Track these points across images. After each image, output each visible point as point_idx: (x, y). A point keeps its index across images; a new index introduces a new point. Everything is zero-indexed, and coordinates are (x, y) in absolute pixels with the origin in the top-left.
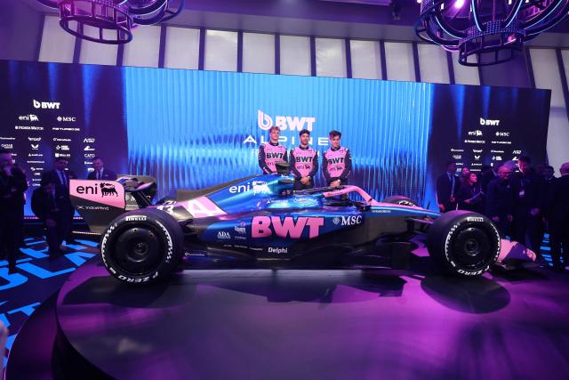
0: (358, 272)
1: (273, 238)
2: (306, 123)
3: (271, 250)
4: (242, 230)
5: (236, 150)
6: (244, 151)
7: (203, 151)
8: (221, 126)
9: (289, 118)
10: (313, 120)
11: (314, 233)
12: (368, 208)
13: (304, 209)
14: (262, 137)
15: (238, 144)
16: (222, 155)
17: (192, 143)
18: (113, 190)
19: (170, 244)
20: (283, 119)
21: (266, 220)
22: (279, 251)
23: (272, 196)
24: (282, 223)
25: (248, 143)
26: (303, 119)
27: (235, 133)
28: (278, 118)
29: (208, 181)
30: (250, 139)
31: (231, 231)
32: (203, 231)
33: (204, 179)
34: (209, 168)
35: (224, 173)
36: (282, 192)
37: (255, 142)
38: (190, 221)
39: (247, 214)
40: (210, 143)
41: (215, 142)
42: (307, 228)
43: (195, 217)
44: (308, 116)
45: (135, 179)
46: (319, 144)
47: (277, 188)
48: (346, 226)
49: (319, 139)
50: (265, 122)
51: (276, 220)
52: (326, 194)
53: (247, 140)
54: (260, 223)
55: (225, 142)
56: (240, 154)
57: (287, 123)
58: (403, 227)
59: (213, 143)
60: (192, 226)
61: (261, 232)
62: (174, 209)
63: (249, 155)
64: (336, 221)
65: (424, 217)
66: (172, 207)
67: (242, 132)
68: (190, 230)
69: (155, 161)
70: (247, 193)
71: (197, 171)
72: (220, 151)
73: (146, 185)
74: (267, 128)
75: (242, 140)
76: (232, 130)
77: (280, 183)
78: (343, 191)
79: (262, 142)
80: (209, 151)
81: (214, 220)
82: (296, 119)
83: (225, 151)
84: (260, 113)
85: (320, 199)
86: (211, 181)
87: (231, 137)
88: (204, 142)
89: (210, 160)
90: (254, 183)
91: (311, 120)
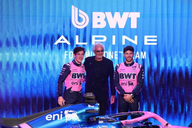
2: (129, 20)
5: (46, 53)
6: (56, 54)
7: (7, 54)
9: (109, 14)
10: (137, 15)
14: (77, 37)
15: (48, 45)
16: (30, 59)
20: (101, 14)
25: (60, 44)
26: (126, 15)
28: (95, 14)
29: (13, 89)
30: (62, 40)
33: (9, 87)
34: (15, 74)
35: (33, 79)
37: (69, 43)
40: (15, 45)
41: (22, 44)
44: (131, 11)
46: (146, 43)
49: (146, 37)
50: (80, 19)
53: (59, 41)
55: (33, 44)
56: (51, 56)
57: (106, 19)
59: (19, 46)
63: (61, 58)
67: (52, 32)
72: (27, 54)
74: (81, 26)
75: (53, 41)
76: (41, 30)
79: (77, 42)
80: (15, 55)
82: (117, 14)
84: (74, 10)
86: (17, 89)
87: (40, 37)
89: (15, 65)
90: (66, 112)
91: (135, 16)
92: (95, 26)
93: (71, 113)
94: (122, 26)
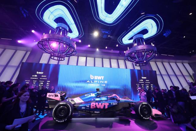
0: (118, 118)
1: (96, 109)
2: (102, 78)
3: (95, 112)
4: (88, 106)
7: (77, 84)
8: (81, 78)
11: (106, 107)
12: (119, 100)
13: (104, 100)
15: (85, 83)
17: (74, 82)
18: (57, 96)
19: (71, 110)
21: (94, 104)
22: (97, 112)
23: (95, 97)
24: (99, 104)
25: (88, 83)
26: (101, 77)
27: (85, 80)
28: (95, 76)
30: (88, 81)
31: (85, 107)
32: (78, 107)
33: (76, 91)
34: (78, 89)
36: (98, 96)
38: (75, 104)
39: (90, 102)
40: (78, 82)
41: (80, 82)
42: (105, 106)
43: (76, 103)
44: (102, 76)
45: (61, 92)
47: (96, 95)
48: (114, 106)
50: (92, 77)
51: (97, 104)
52: (109, 96)
54: (93, 104)
55: (82, 82)
56: (86, 85)
57: (97, 78)
58: (128, 106)
60: (75, 105)
61: (93, 107)
62: (71, 101)
63: (88, 85)
64: (112, 104)
65: (133, 102)
66: (71, 100)
69: (64, 87)
70: (89, 96)
71: (75, 89)
73: (64, 94)
74: (92, 79)
77: (97, 94)
78: (113, 96)
79: (91, 82)
81: (81, 103)
82: (99, 77)
83: (82, 84)
84: (91, 75)
85: (107, 98)
86: (78, 92)
88: (77, 82)
89: (78, 86)
90: (91, 94)
91: (103, 77)
92: (95, 79)
93: (93, 94)
94: (100, 79)
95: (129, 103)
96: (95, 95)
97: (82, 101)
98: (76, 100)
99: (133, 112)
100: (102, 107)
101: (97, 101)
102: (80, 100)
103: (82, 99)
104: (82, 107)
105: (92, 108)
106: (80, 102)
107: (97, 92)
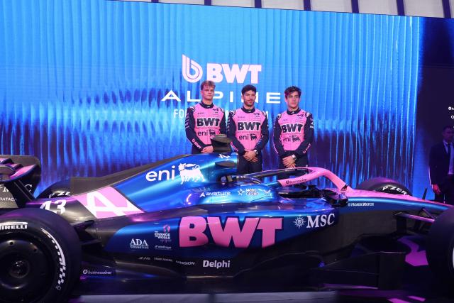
0: (331, 294)
1: (209, 247)
2: (249, 74)
3: (207, 264)
4: (166, 236)
5: (152, 111)
6: (163, 112)
7: (105, 112)
8: (131, 78)
9: (226, 66)
10: (258, 68)
11: (268, 240)
12: (344, 202)
13: (253, 204)
14: (189, 92)
15: (154, 102)
16: (132, 118)
17: (89, 101)
19: (63, 262)
20: (217, 66)
21: (199, 222)
22: (217, 265)
23: (206, 185)
24: (223, 226)
25: (168, 101)
26: (245, 68)
27: (150, 86)
28: (210, 66)
29: (112, 154)
30: (171, 96)
31: (149, 237)
32: (109, 238)
33: (107, 151)
34: (115, 137)
35: (136, 143)
36: (220, 181)
37: (179, 100)
38: (91, 223)
39: (172, 214)
40: (115, 101)
41: (123, 101)
42: (258, 234)
43: (97, 216)
44: (251, 63)
45: (9, 162)
46: (268, 101)
47: (213, 174)
48: (314, 229)
49: (268, 94)
50: (192, 72)
51: (214, 222)
52: (283, 182)
53: (167, 97)
55: (136, 100)
56: (157, 115)
57: (222, 73)
58: (389, 226)
59: (119, 102)
60: (93, 231)
61: (192, 239)
62: (67, 206)
63: (170, 118)
64: (299, 223)
65: (420, 211)
66: (64, 202)
67: (159, 86)
68: (90, 237)
69: (36, 127)
70: (172, 181)
71: (97, 140)
72: (129, 112)
73: (26, 170)
74: (194, 79)
75: (160, 96)
76: (146, 84)
77: (218, 166)
78: (307, 177)
79: (188, 99)
80: (114, 113)
81: (125, 221)
82: (236, 67)
83: (137, 112)
84: (185, 60)
85: (276, 189)
86: (117, 155)
87: (145, 92)
88: (106, 100)
89: (115, 125)
90: (181, 167)
91: (256, 69)
92: (209, 78)
93: (190, 168)
94: (241, 80)
95: (399, 215)
96: (206, 172)
97: (131, 209)
98: (98, 203)
99: (417, 259)
100: (244, 239)
101: (214, 210)
102: (118, 205)
103: (131, 195)
104: (128, 238)
105: (184, 241)
106: (120, 212)
107: (215, 154)
